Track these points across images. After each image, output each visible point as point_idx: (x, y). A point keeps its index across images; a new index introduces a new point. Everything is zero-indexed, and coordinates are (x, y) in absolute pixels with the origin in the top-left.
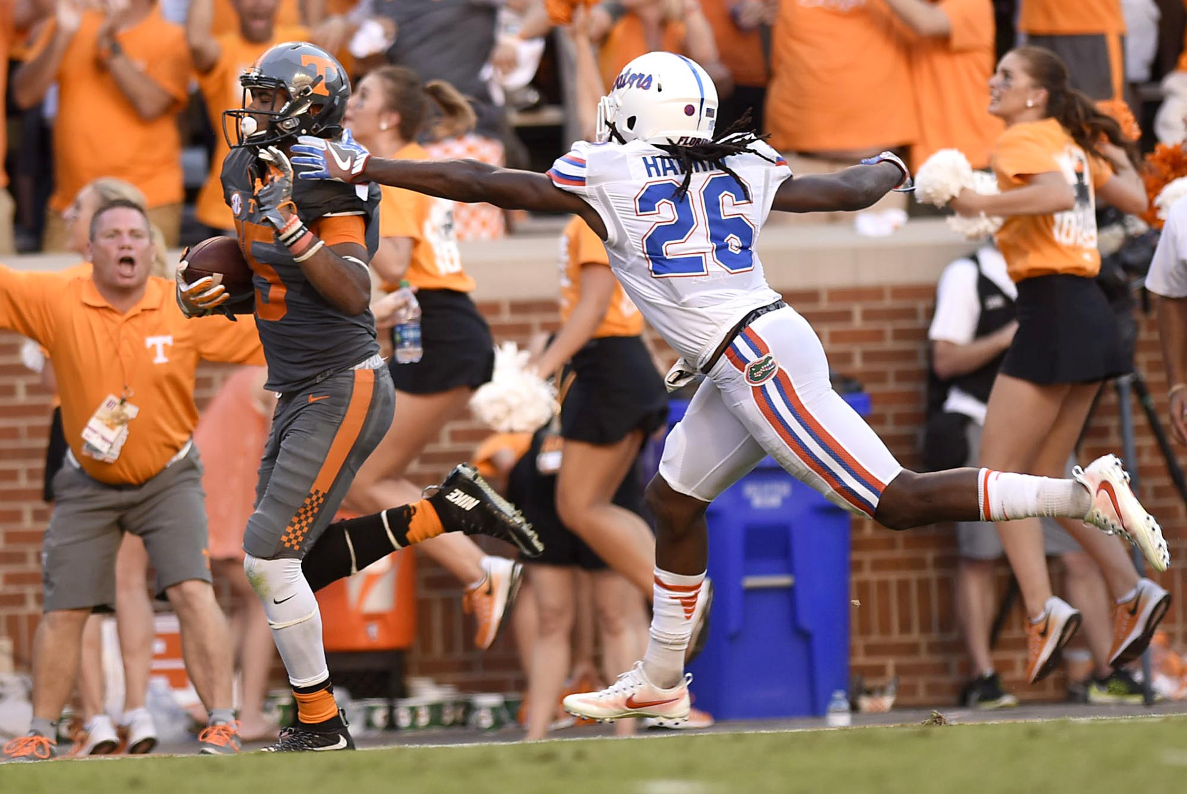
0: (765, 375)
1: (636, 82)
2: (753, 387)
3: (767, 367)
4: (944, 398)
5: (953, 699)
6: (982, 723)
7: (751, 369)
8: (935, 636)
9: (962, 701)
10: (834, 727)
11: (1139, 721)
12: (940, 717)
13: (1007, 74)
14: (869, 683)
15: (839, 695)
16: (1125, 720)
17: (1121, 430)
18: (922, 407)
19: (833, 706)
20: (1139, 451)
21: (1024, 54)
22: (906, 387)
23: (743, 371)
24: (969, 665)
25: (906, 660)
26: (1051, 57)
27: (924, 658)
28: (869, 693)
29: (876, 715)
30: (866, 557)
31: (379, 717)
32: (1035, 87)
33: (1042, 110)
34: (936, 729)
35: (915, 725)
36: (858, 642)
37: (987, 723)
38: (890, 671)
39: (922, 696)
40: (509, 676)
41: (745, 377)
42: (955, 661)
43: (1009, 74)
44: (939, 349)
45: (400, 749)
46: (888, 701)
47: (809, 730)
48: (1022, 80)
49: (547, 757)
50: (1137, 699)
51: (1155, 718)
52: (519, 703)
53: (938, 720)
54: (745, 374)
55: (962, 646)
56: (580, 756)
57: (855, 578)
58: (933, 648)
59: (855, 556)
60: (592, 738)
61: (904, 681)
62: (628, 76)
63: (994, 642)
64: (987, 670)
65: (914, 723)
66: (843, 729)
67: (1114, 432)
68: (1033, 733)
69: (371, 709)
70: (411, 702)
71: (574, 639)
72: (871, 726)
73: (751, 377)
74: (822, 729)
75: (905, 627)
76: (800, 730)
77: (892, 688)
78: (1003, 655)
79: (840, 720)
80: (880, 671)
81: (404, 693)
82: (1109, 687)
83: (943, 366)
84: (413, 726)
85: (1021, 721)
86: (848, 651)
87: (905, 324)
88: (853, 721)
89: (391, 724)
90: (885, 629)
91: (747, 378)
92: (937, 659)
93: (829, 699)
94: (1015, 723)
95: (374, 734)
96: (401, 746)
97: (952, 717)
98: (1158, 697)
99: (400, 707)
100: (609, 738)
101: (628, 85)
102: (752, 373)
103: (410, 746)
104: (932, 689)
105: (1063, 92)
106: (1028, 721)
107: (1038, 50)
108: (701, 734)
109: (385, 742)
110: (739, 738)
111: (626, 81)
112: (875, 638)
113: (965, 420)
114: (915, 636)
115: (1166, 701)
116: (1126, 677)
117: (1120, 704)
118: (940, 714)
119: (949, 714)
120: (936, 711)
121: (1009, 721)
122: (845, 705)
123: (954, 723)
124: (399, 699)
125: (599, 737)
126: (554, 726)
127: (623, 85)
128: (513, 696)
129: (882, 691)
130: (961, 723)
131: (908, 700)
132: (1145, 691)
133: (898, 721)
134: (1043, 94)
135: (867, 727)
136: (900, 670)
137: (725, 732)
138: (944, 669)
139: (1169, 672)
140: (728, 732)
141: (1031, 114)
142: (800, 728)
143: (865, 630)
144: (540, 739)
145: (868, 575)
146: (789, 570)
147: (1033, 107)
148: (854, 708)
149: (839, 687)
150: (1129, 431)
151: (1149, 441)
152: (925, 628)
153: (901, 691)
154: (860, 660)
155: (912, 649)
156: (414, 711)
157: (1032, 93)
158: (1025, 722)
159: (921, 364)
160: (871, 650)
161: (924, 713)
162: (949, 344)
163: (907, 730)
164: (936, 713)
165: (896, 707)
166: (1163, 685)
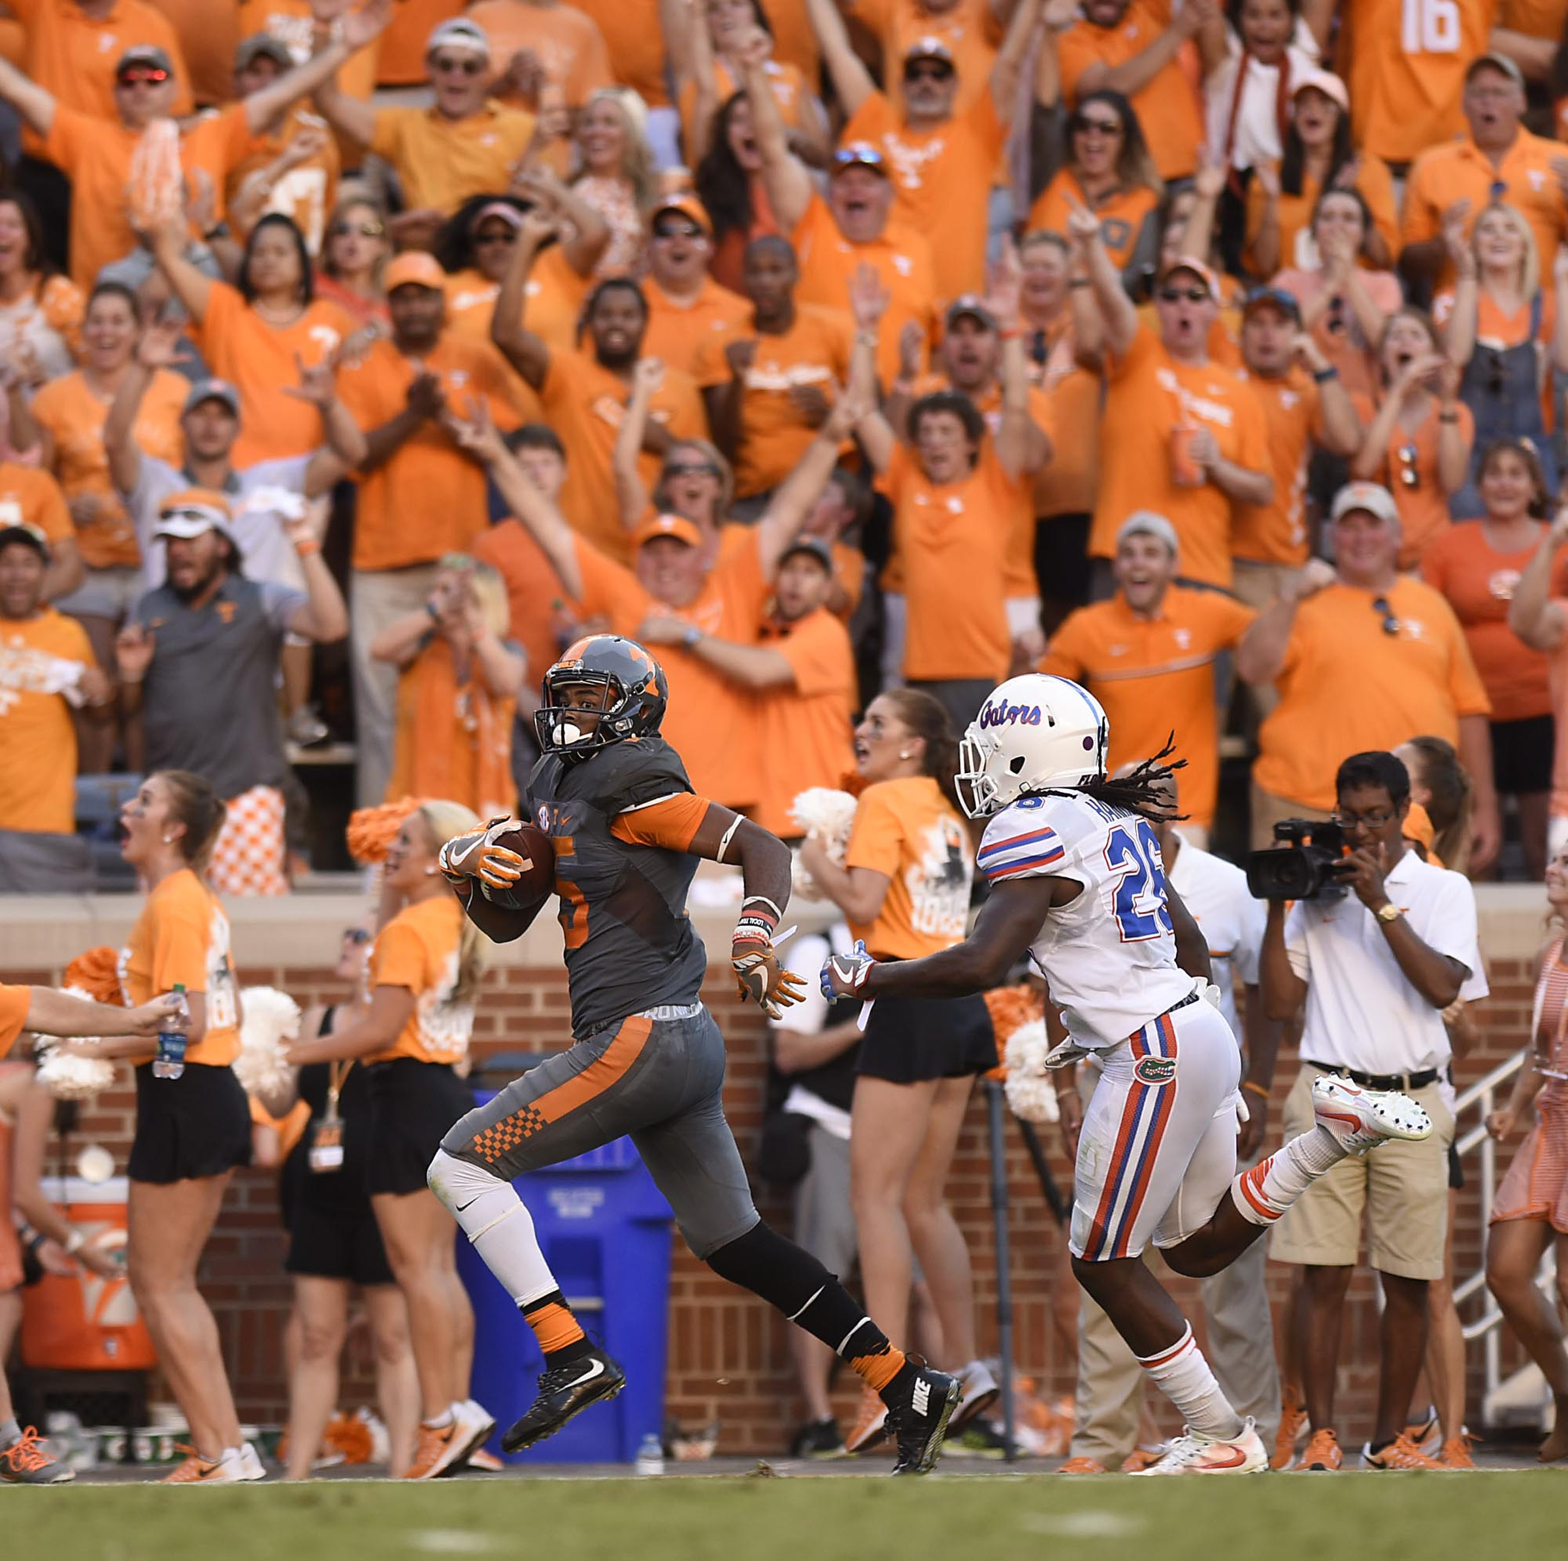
0: (1156, 1077)
1: (1019, 717)
2: (1136, 1080)
3: (1164, 1071)
4: (785, 1096)
5: (781, 1447)
6: (816, 1476)
7: (1147, 1061)
8: (765, 1374)
9: (794, 1451)
10: (645, 1476)
11: (998, 1479)
12: (767, 1468)
13: (877, 721)
14: (687, 1425)
15: (652, 1438)
16: (981, 1478)
17: (990, 1141)
18: (760, 1106)
19: (644, 1451)
20: (1009, 1166)
21: (896, 697)
22: (742, 1083)
23: (1137, 1059)
24: (803, 1408)
25: (730, 1401)
26: (927, 700)
27: (751, 1398)
28: (685, 1437)
29: (693, 1463)
30: (688, 1279)
31: (115, 1448)
32: (911, 736)
33: (918, 763)
34: (763, 1482)
35: (738, 1475)
36: (675, 1377)
37: (821, 1476)
38: (712, 1412)
39: (748, 1443)
40: (270, 1404)
41: (1134, 1067)
42: (787, 1402)
43: (881, 720)
44: (782, 1039)
45: (137, 1486)
46: (706, 1448)
47: (614, 1478)
48: (895, 728)
49: (308, 1500)
50: (996, 1454)
51: (1016, 1477)
52: (279, 1435)
53: (765, 1472)
54: (1138, 1062)
55: (795, 1386)
56: (347, 1500)
57: (675, 1302)
58: (763, 1387)
59: (676, 1277)
60: (361, 1480)
61: (728, 1424)
62: (1006, 711)
63: (833, 1383)
64: (823, 1414)
65: (737, 1473)
66: (655, 1478)
67: (981, 1144)
68: (875, 1490)
69: (106, 1439)
70: (154, 1432)
71: (344, 1364)
72: (687, 1476)
73: (1141, 1070)
74: (629, 1478)
75: (731, 1362)
76: (605, 1478)
77: (712, 1433)
78: (841, 1398)
79: (651, 1467)
80: (698, 1412)
81: (146, 1420)
82: (964, 1439)
83: (786, 1059)
84: (155, 1459)
85: (861, 1476)
86: (664, 1387)
87: (743, 1010)
88: (667, 1469)
89: (129, 1456)
90: (708, 1364)
91: (1137, 1068)
92: (765, 1400)
93: (640, 1443)
94: (853, 1478)
95: (107, 1466)
96: (139, 1483)
97: (781, 1467)
98: (1021, 1452)
99: (140, 1437)
100: (382, 1480)
101: (1009, 721)
102: (1145, 1066)
103: (150, 1483)
104: (759, 1435)
105: (942, 741)
106: (871, 1475)
107: (914, 692)
108: (488, 1479)
109: (119, 1476)
110: (532, 1485)
111: (1005, 716)
112: (696, 1374)
113: (808, 1123)
114: (742, 1373)
115: (1031, 1456)
116: (983, 1427)
117: (977, 1459)
118: (768, 1465)
119: (777, 1464)
120: (763, 1461)
121: (848, 1475)
122: (658, 1450)
123: (783, 1475)
124: (138, 1429)
125: (370, 1479)
126: (317, 1465)
127: (1002, 721)
128: (271, 1428)
129: (701, 1435)
130: (792, 1475)
131: (732, 1447)
132: (1006, 1444)
133: (720, 1472)
134: (919, 744)
135: (682, 1477)
136: (723, 1412)
137: (516, 1478)
138: (774, 1412)
139: (1036, 1425)
140: (520, 1478)
141: (906, 767)
142: (603, 1476)
143: (684, 1365)
144: (301, 1480)
145: (690, 1300)
146: (598, 1292)
147: (909, 758)
148: (668, 1454)
149: (651, 1430)
150: (999, 1142)
151: (1021, 1155)
152: (754, 1364)
153: (723, 1436)
154: (677, 1398)
155: (736, 1387)
156: (156, 1441)
157: (907, 743)
158: (866, 1477)
159: (761, 1056)
160: (690, 1388)
161: (751, 1462)
162: (793, 1033)
163: (728, 1482)
164: (763, 1462)
165: (717, 1454)
166: (1028, 1438)
